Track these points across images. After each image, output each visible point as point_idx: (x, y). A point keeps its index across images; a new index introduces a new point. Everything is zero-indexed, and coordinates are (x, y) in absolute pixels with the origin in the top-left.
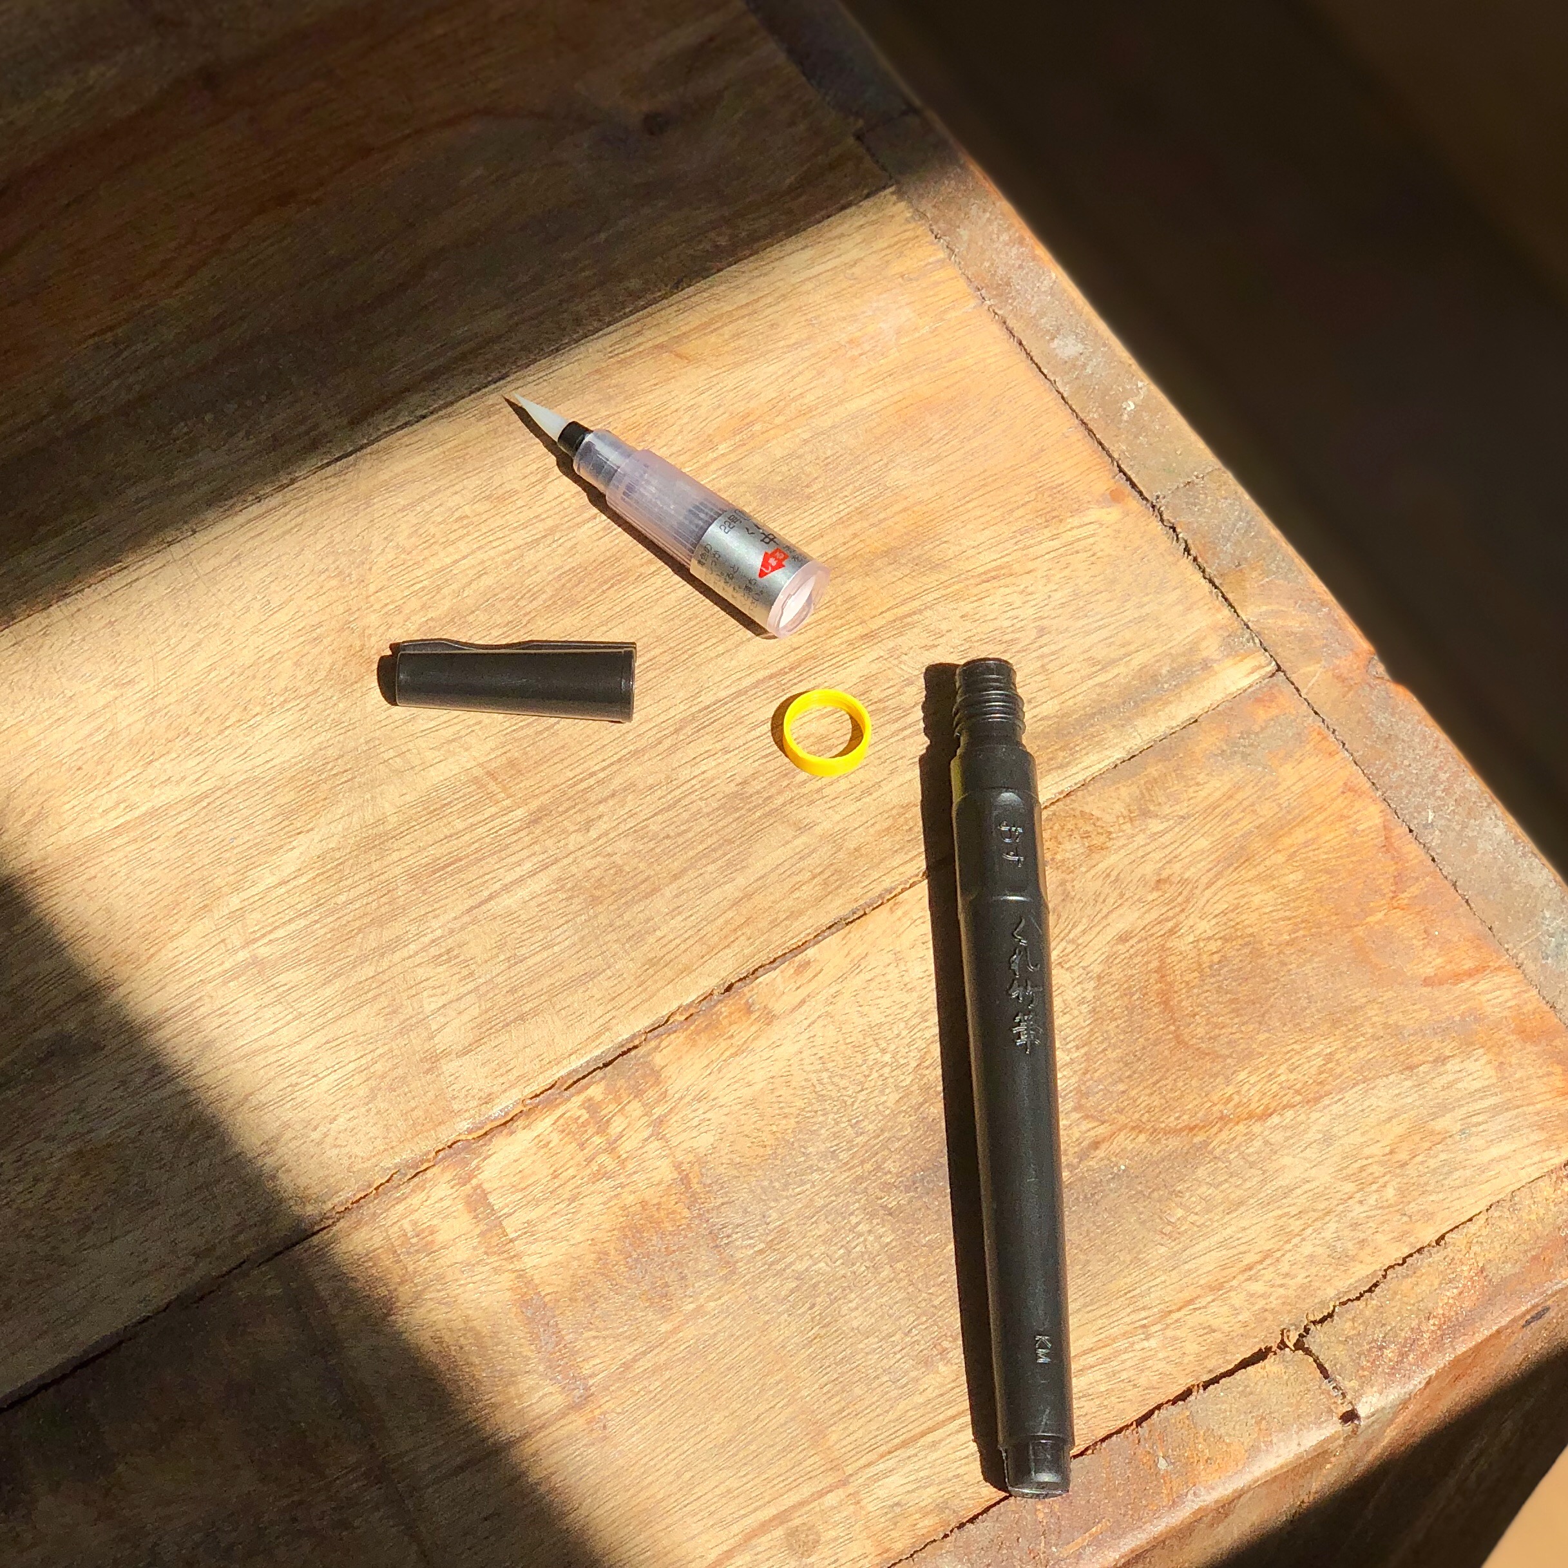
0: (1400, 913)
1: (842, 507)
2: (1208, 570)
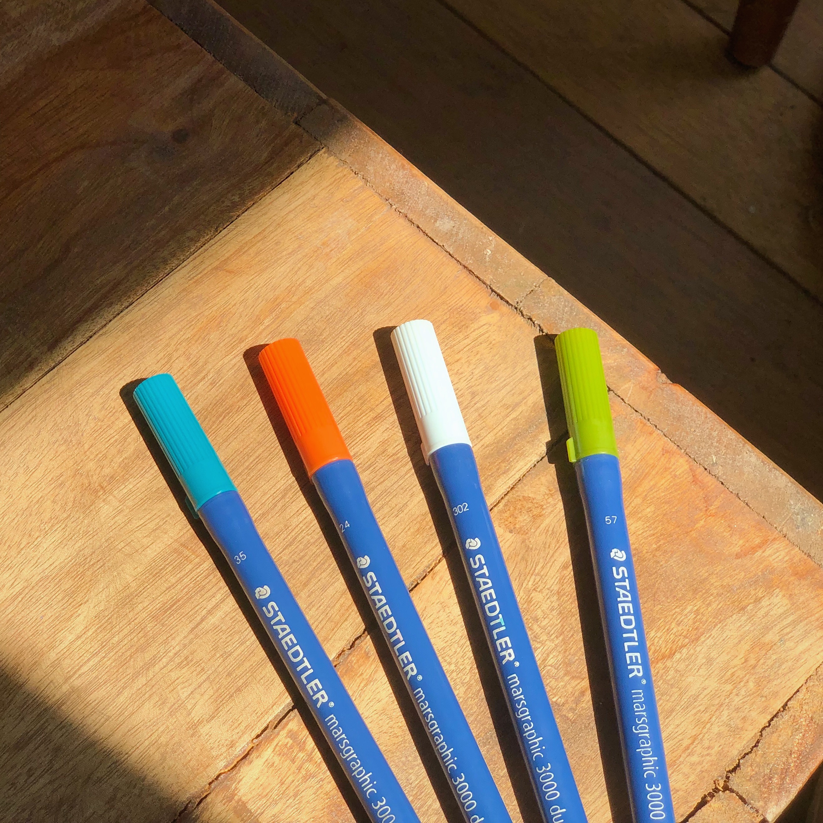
0: (713, 519)
1: (343, 344)
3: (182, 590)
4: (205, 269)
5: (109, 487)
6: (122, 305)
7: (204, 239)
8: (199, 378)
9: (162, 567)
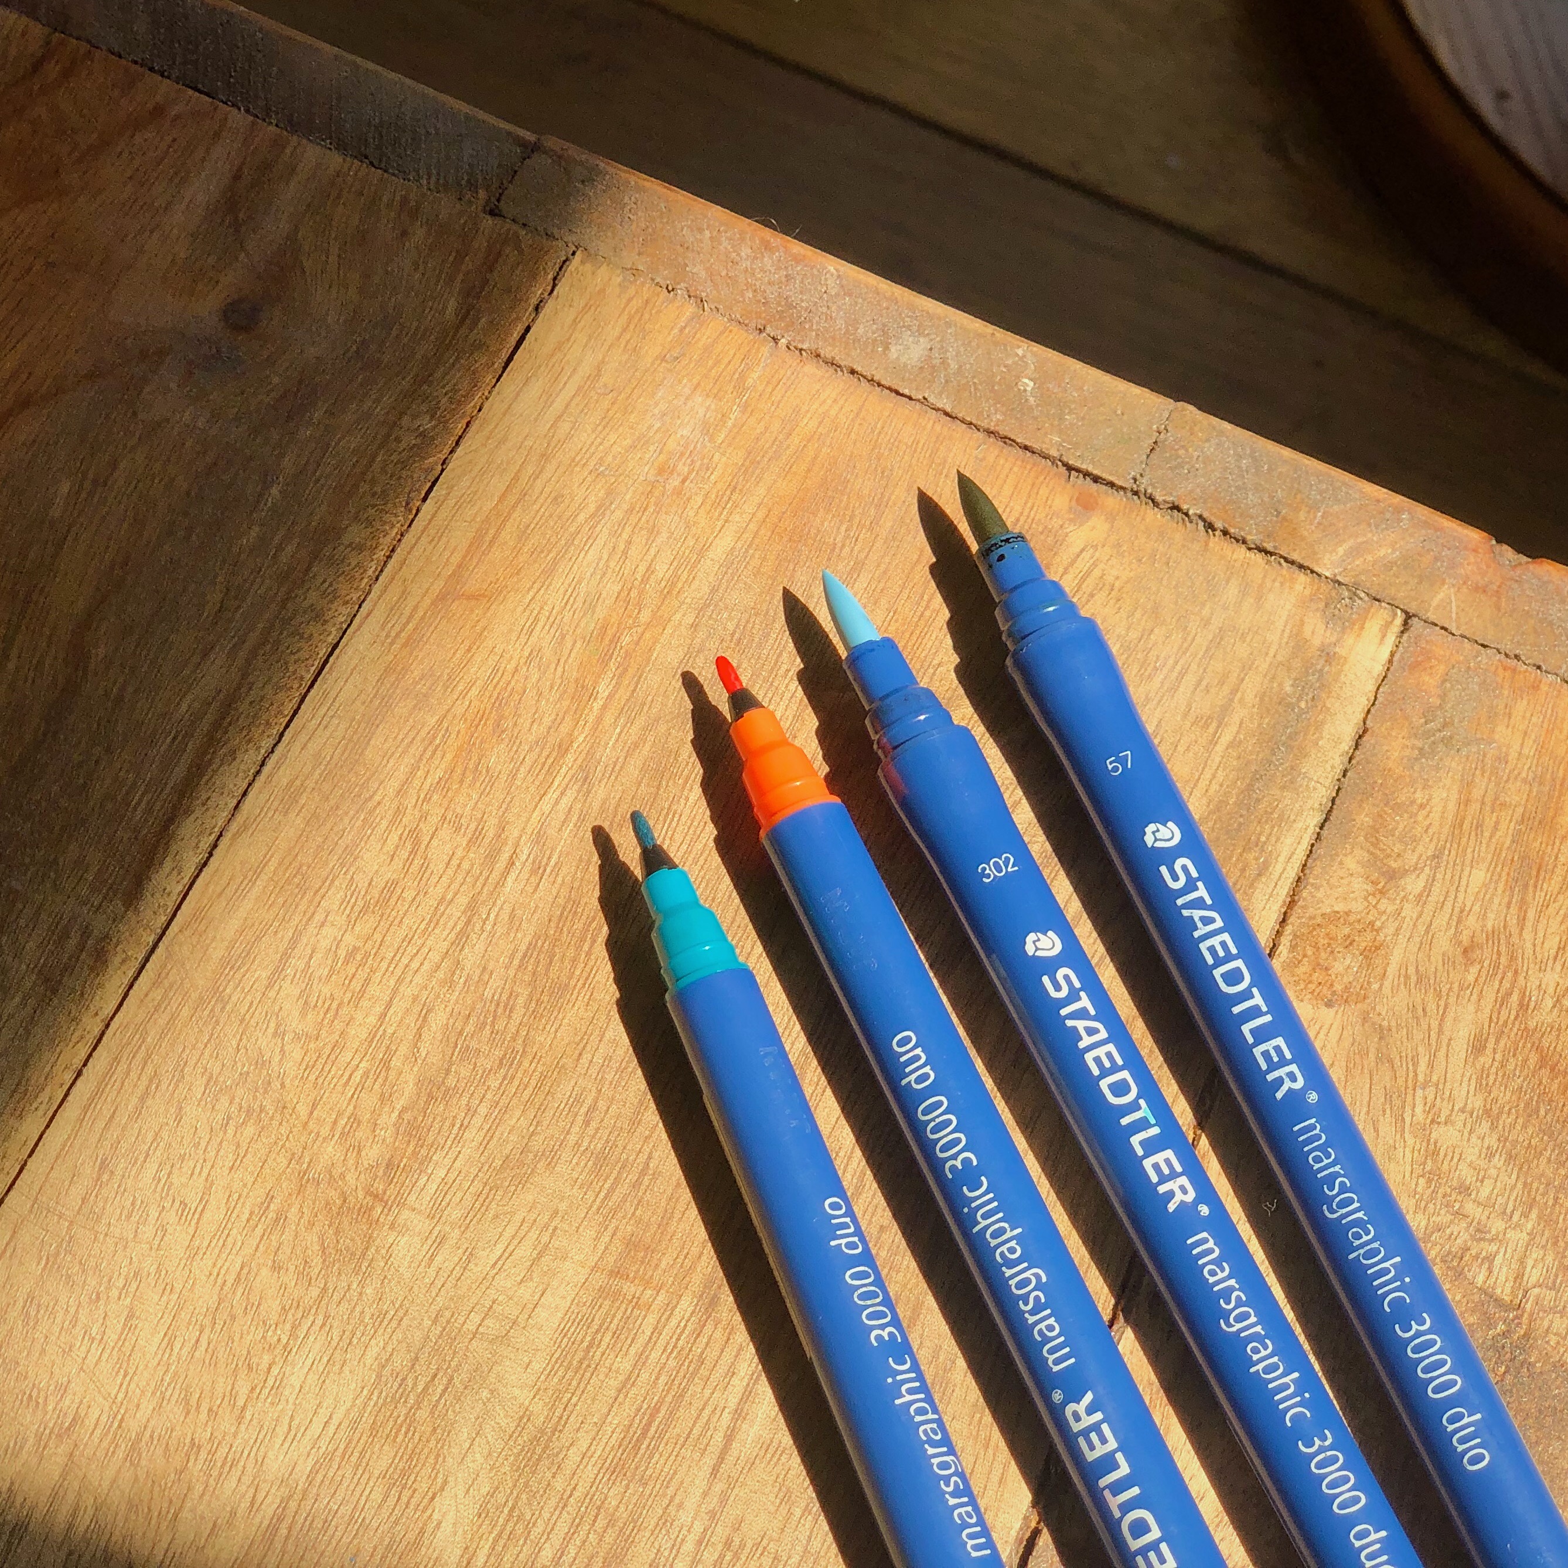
3: (655, 1383)
4: (415, 608)
5: (392, 1191)
6: (258, 748)
7: (388, 539)
8: (501, 865)
9: (585, 1344)
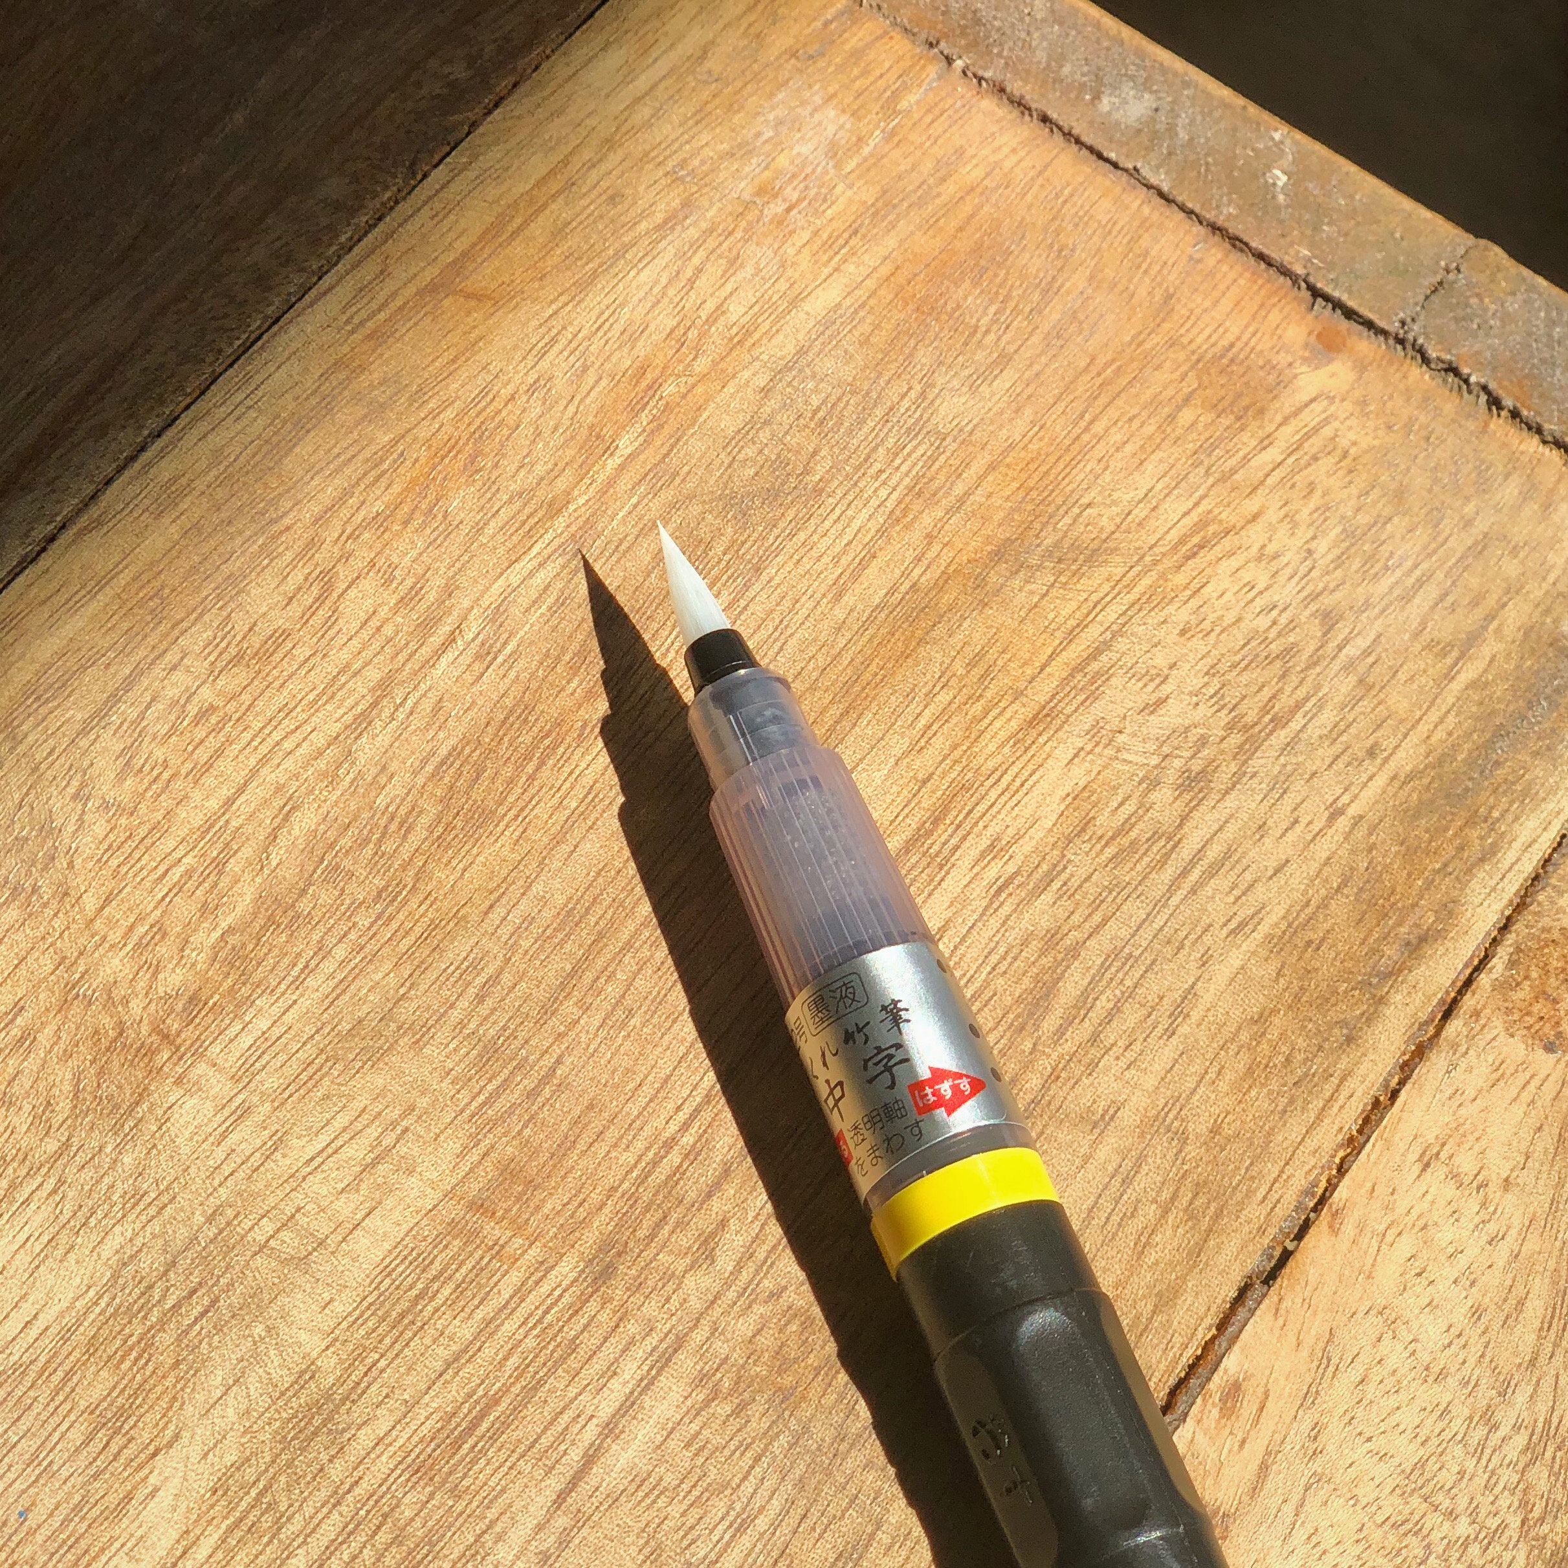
2: (1547, 426)
3: (501, 1364)
4: (394, 295)
5: (189, 1034)
6: (142, 427)
7: (377, 203)
8: (436, 640)
9: (414, 1292)
